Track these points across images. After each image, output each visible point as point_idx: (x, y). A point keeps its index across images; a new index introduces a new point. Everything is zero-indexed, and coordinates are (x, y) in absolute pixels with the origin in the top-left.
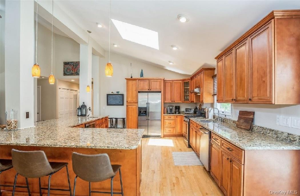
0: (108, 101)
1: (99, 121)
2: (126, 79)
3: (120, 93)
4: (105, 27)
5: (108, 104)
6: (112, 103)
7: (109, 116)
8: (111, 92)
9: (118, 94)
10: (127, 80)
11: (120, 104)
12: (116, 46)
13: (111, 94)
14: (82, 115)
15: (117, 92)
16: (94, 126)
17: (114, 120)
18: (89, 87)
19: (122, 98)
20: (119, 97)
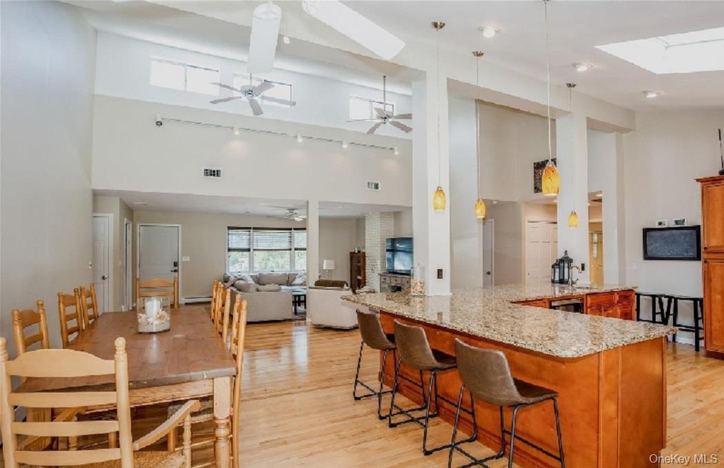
0: (649, 248)
1: (595, 297)
2: (698, 180)
3: (686, 225)
4: (596, 66)
5: (647, 257)
6: (659, 255)
7: (636, 288)
8: (657, 224)
9: (680, 228)
10: (702, 182)
11: (686, 255)
12: (652, 96)
13: (657, 226)
14: (562, 281)
15: (677, 222)
16: (578, 308)
17: (665, 300)
18: (574, 216)
19: (695, 237)
20: (686, 235)
